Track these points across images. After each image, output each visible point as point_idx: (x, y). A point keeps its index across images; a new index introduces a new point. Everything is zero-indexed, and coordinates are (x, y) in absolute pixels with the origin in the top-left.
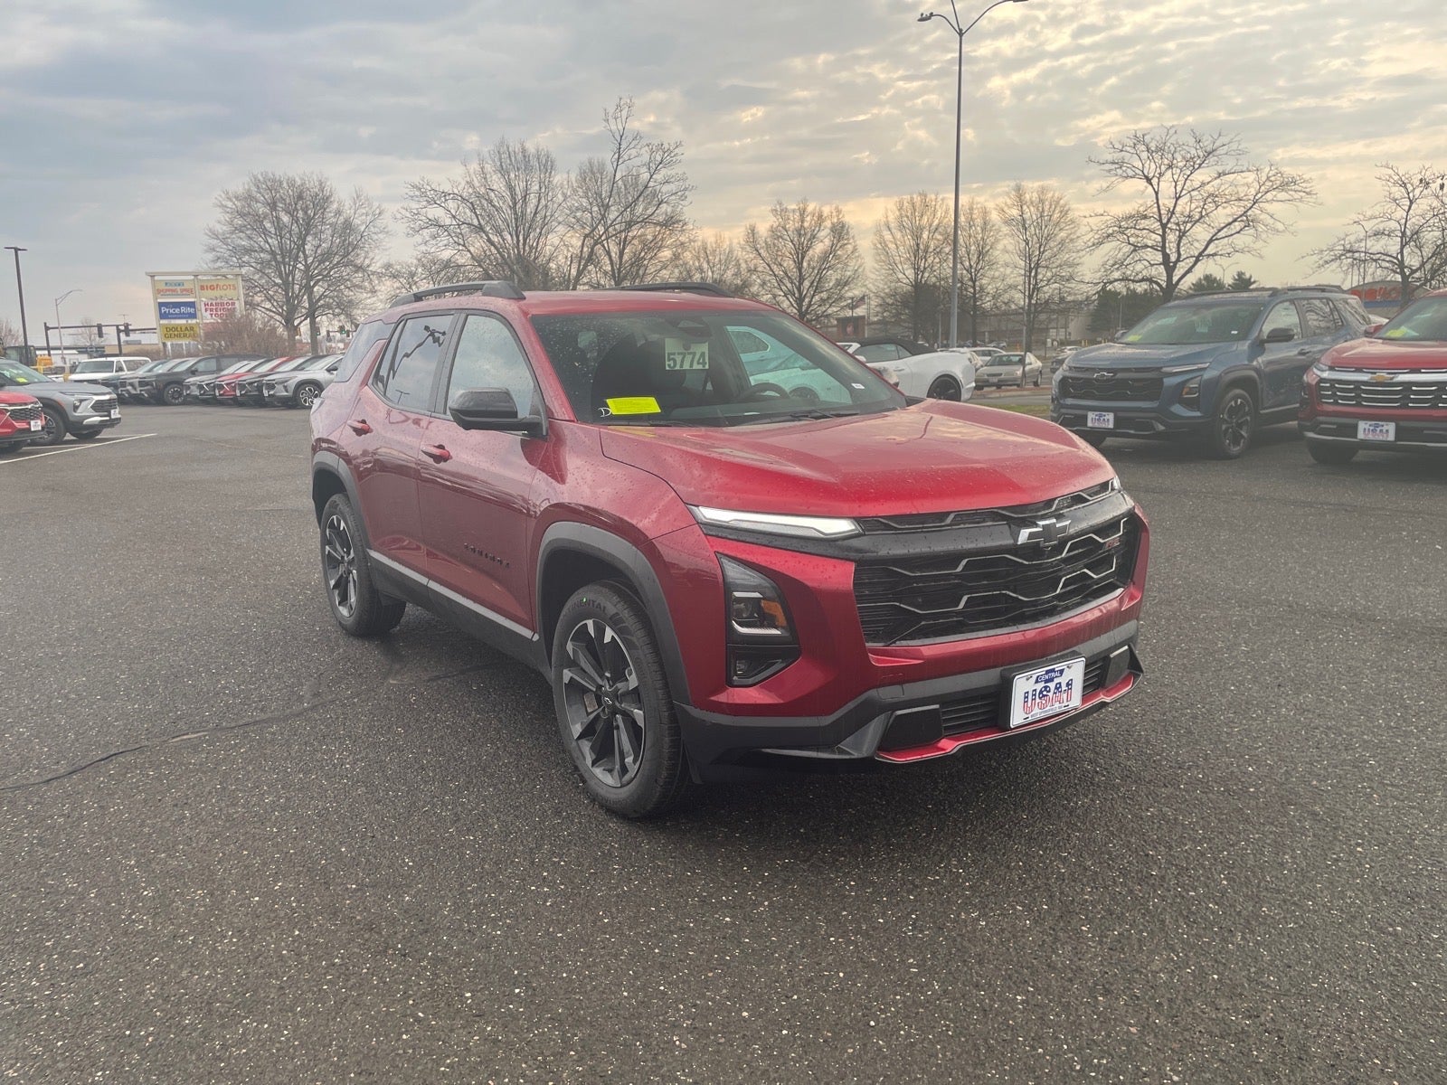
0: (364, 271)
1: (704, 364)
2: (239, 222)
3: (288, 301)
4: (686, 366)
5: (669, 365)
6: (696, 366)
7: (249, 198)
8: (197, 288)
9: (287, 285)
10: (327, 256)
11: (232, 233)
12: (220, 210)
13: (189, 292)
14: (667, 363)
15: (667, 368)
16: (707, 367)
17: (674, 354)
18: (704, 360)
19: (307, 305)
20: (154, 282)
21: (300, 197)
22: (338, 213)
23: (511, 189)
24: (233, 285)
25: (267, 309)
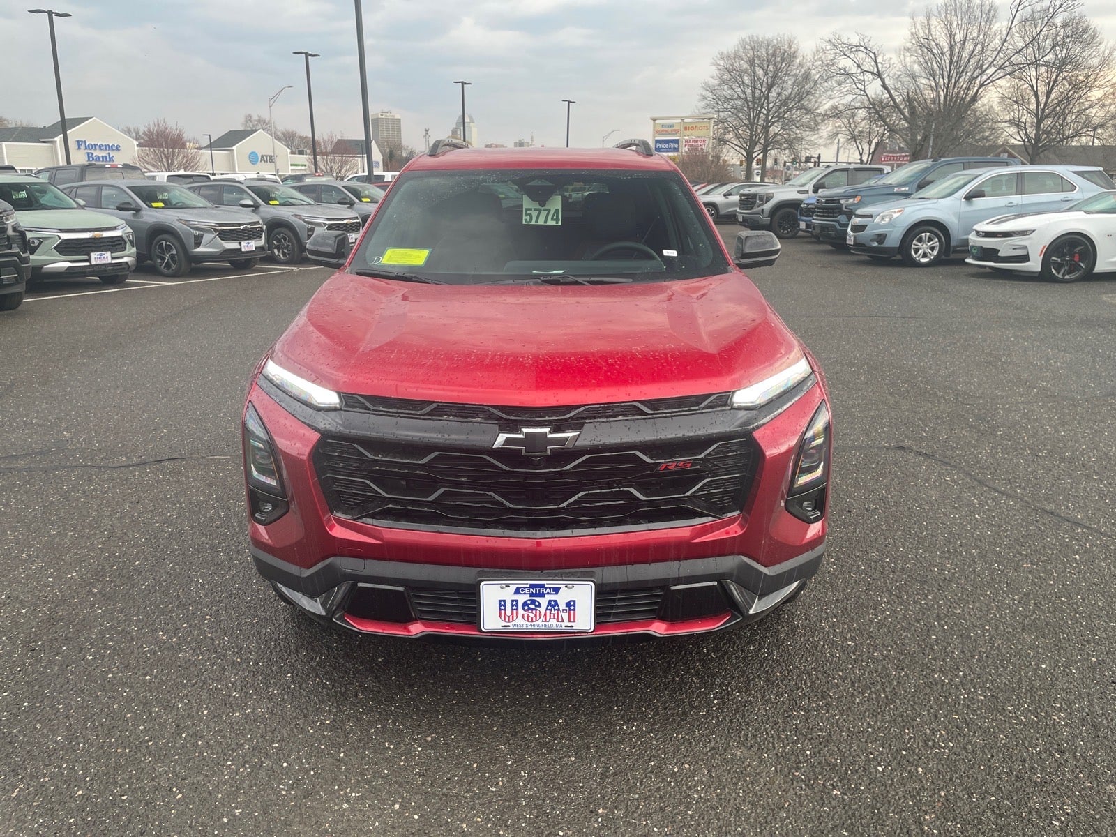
0: (812, 113)
1: (557, 220)
2: (726, 76)
3: (751, 137)
4: (541, 222)
5: (526, 220)
6: (550, 222)
7: (737, 57)
8: (682, 129)
9: (751, 126)
10: (784, 103)
11: (720, 85)
12: (714, 68)
13: (677, 132)
14: (524, 217)
15: (524, 223)
16: (560, 223)
17: (531, 210)
18: (557, 216)
19: (762, 141)
20: (655, 124)
21: (774, 55)
22: (801, 65)
23: (951, 35)
24: (707, 127)
25: (736, 145)
